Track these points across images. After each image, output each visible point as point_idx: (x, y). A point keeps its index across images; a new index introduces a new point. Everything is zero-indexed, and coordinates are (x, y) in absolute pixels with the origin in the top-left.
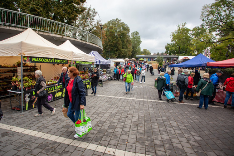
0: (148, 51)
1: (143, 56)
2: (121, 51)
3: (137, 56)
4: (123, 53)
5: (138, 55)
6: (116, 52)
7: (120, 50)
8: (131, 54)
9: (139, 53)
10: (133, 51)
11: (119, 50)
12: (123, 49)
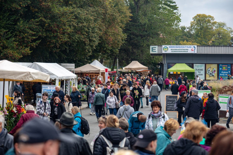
0: (222, 25)
1: (191, 49)
2: (54, 18)
3: (155, 49)
4: (70, 30)
5: (161, 43)
6: (21, 24)
7: (48, 10)
8: (122, 36)
9: (170, 33)
10: (134, 20)
11: (41, 10)
12: (65, 9)
